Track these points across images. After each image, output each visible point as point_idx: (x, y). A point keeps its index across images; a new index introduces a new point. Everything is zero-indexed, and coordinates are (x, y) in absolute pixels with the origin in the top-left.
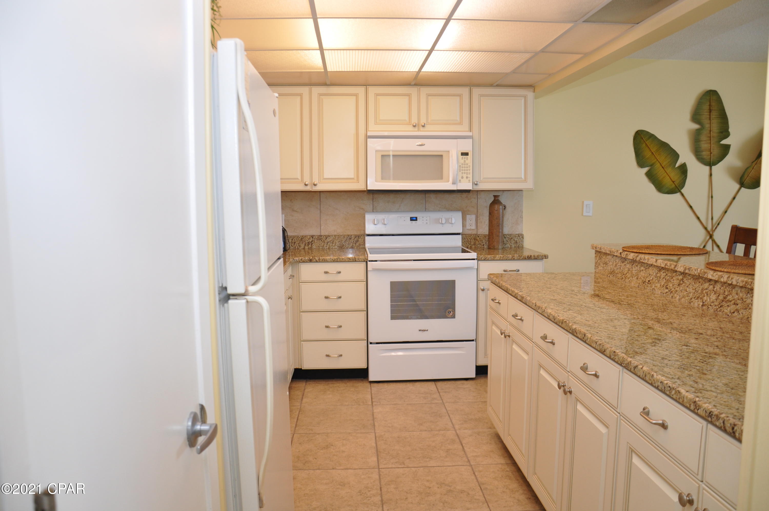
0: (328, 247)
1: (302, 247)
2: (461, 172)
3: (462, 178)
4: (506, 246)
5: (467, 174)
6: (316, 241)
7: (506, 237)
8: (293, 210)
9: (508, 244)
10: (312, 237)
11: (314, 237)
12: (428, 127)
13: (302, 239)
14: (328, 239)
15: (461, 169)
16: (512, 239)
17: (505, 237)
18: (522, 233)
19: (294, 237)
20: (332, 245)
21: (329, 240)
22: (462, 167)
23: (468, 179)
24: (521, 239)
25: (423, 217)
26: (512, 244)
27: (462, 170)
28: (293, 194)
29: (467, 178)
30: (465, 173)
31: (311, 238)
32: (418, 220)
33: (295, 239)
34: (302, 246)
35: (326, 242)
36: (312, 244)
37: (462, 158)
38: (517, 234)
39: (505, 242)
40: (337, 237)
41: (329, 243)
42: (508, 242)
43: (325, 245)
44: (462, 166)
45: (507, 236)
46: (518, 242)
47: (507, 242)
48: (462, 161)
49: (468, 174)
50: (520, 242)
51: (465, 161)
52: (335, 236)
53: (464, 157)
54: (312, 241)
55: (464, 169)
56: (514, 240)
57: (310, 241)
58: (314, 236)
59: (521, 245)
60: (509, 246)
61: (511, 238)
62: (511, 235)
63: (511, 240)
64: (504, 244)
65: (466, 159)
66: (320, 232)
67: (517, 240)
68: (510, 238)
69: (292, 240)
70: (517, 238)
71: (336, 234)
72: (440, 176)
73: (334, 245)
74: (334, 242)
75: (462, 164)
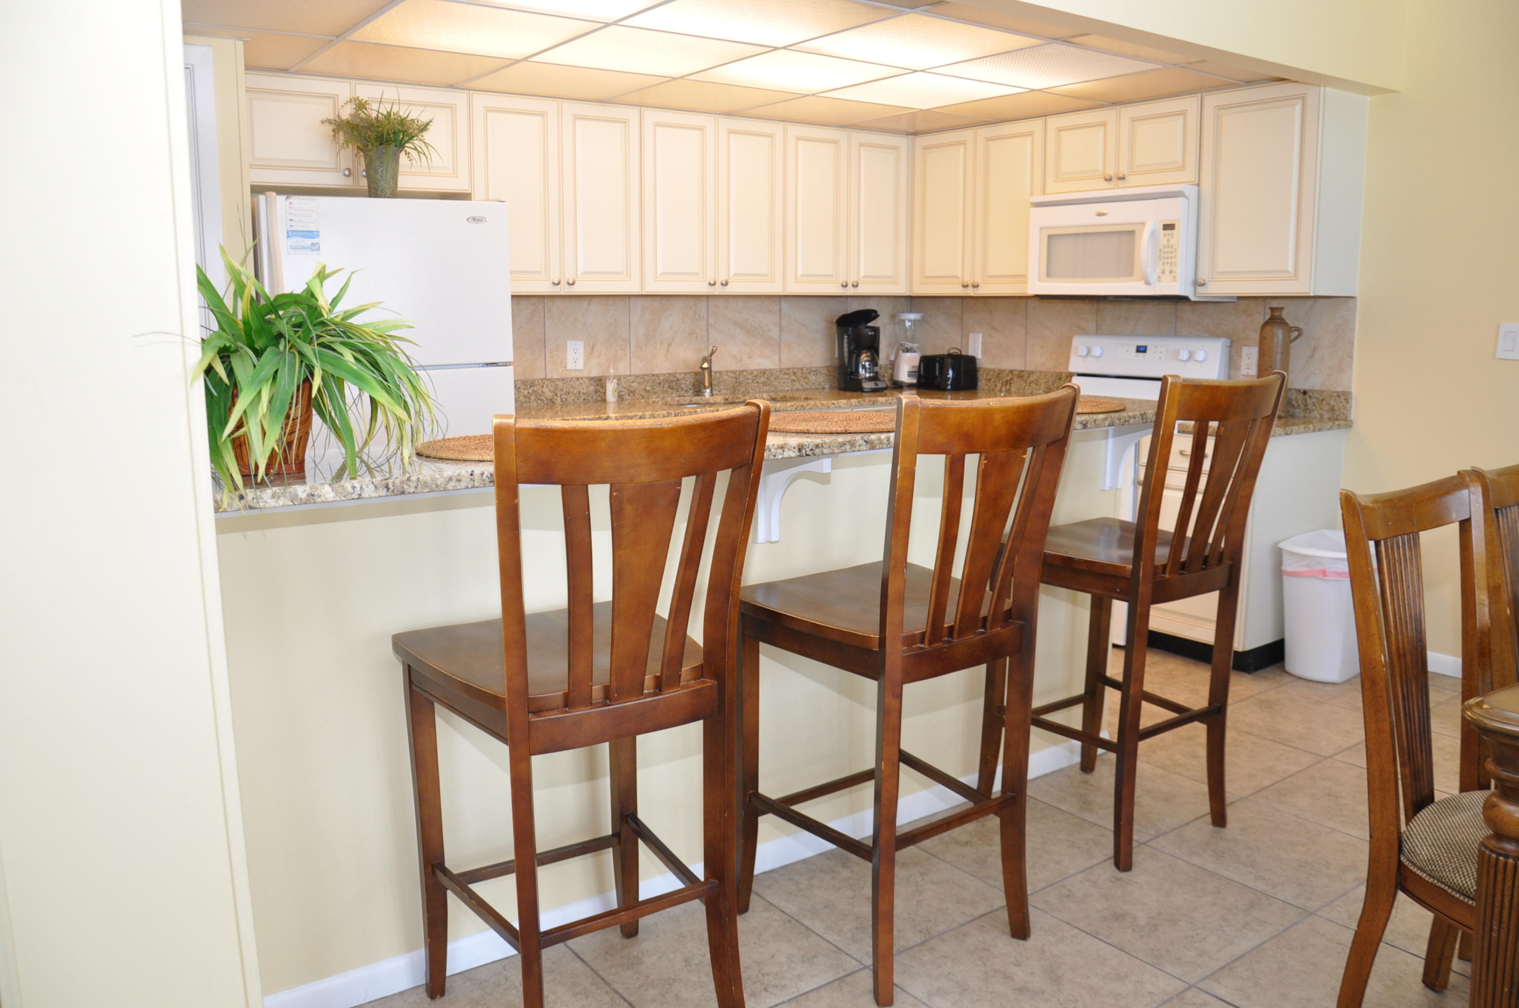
0: (1030, 391)
1: (999, 388)
2: (1162, 261)
3: (1163, 272)
4: (1312, 414)
5: (1171, 266)
6: (1016, 380)
7: (1312, 395)
8: (993, 328)
9: (1316, 411)
10: (1011, 372)
11: (1014, 373)
12: (1131, 180)
13: (998, 374)
14: (1030, 377)
15: (1162, 255)
16: (1324, 402)
17: (1310, 397)
18: (1349, 390)
19: (990, 370)
20: (1036, 388)
21: (1032, 380)
22: (1164, 253)
23: (1173, 274)
24: (1342, 403)
25: (1156, 347)
26: (1324, 413)
27: (1164, 258)
28: (993, 301)
29: (1171, 272)
30: (1167, 263)
31: (1010, 374)
32: (1148, 351)
33: (991, 374)
34: (999, 385)
35: (1028, 381)
36: (1011, 384)
37: (1165, 235)
38: (1334, 392)
39: (1310, 407)
40: (1043, 375)
41: (1032, 385)
42: (1315, 406)
43: (1027, 388)
44: (1163, 250)
45: (1315, 393)
46: (1336, 408)
47: (1314, 408)
48: (1163, 241)
49: (1173, 265)
50: (1339, 409)
51: (1168, 241)
52: (1041, 372)
53: (1168, 232)
54: (1011, 379)
55: (1166, 255)
56: (1329, 404)
57: (1009, 378)
58: (1014, 370)
59: (1342, 415)
60: (1318, 416)
61: (1323, 400)
62: (1322, 392)
63: (1322, 402)
64: (1308, 411)
65: (1170, 236)
66: (1025, 365)
67: (1335, 404)
68: (1321, 398)
69: (987, 375)
70: (1335, 400)
71: (1044, 369)
72: (1128, 270)
73: (1038, 387)
74: (1039, 383)
75: (1164, 247)
